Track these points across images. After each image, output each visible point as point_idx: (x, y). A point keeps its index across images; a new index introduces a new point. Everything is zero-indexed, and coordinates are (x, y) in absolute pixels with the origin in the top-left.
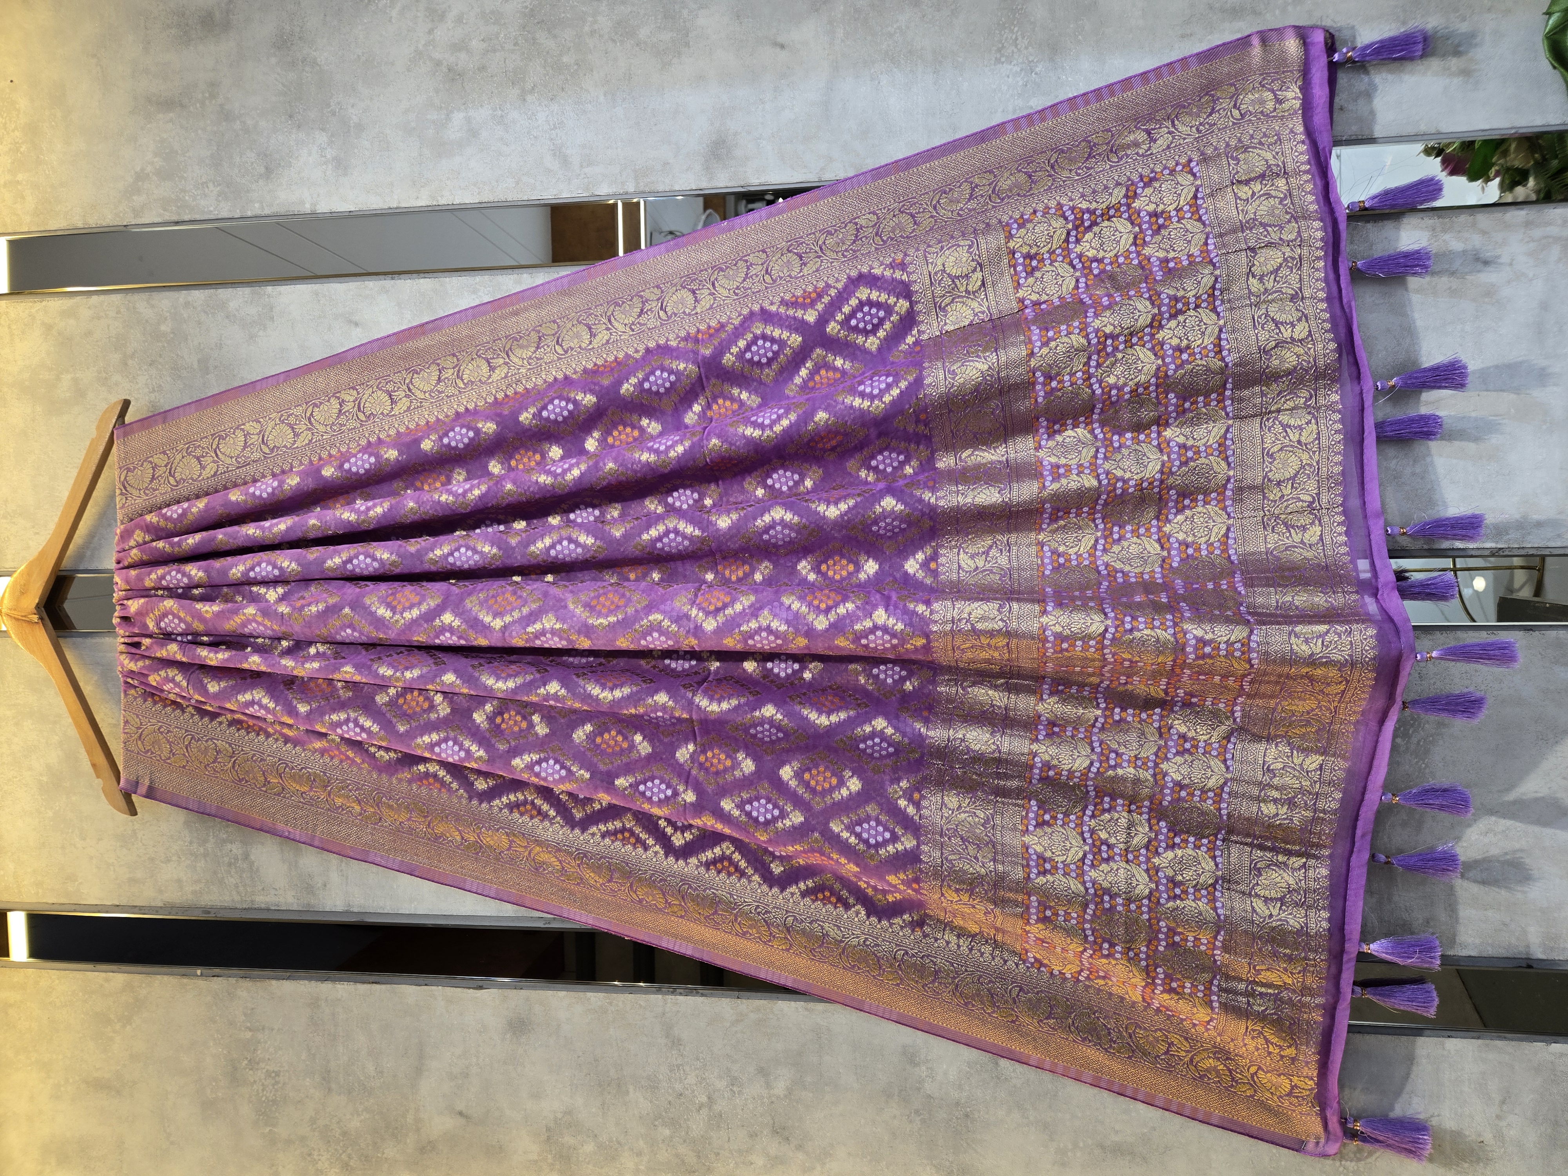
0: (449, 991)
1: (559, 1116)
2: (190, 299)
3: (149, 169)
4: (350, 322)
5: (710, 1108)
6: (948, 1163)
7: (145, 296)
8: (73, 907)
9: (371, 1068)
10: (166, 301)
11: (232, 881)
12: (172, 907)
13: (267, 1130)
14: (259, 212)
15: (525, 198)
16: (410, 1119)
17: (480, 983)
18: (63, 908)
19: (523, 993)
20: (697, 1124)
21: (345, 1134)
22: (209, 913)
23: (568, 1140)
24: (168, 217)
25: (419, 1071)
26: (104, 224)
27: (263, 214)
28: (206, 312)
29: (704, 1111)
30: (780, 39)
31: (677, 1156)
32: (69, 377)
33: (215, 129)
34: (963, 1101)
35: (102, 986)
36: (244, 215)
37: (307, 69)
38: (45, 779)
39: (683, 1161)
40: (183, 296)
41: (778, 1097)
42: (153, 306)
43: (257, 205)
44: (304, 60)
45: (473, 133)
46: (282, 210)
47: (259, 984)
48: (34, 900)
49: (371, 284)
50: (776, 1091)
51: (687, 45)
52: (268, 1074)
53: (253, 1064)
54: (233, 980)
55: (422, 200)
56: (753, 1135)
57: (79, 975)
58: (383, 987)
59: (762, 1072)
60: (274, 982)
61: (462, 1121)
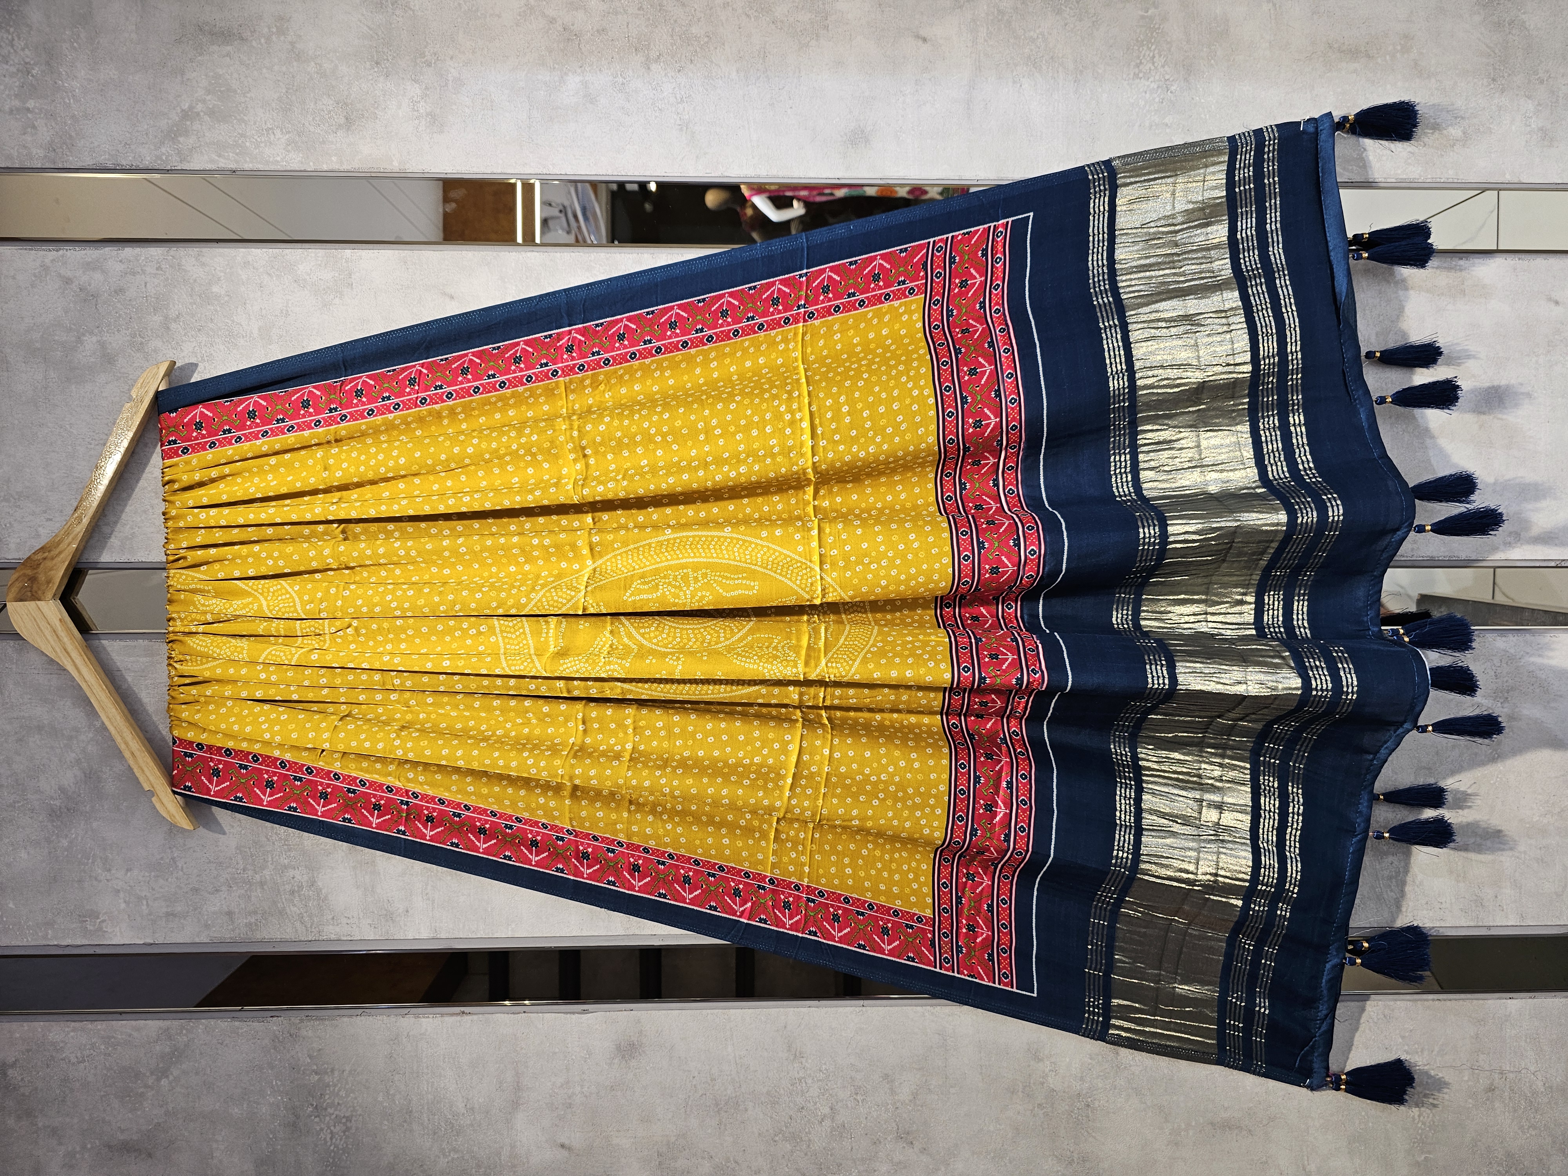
1: (672, 1139)
2: (250, 258)
3: (200, 107)
5: (833, 1120)
10: (219, 259)
12: (221, 943)
14: (337, 167)
16: (505, 1156)
17: (585, 1007)
19: (634, 1014)
23: (681, 1163)
25: (515, 1104)
27: (340, 168)
29: (827, 1123)
30: (922, 33)
34: (1084, 1092)
35: (130, 1036)
36: (316, 168)
41: (903, 1103)
42: (203, 263)
43: (334, 159)
45: (590, 99)
46: (364, 167)
47: (327, 1022)
50: (901, 1097)
52: (337, 1120)
53: (320, 1110)
54: (295, 1020)
58: (475, 1017)
60: (345, 1019)
61: (565, 1153)
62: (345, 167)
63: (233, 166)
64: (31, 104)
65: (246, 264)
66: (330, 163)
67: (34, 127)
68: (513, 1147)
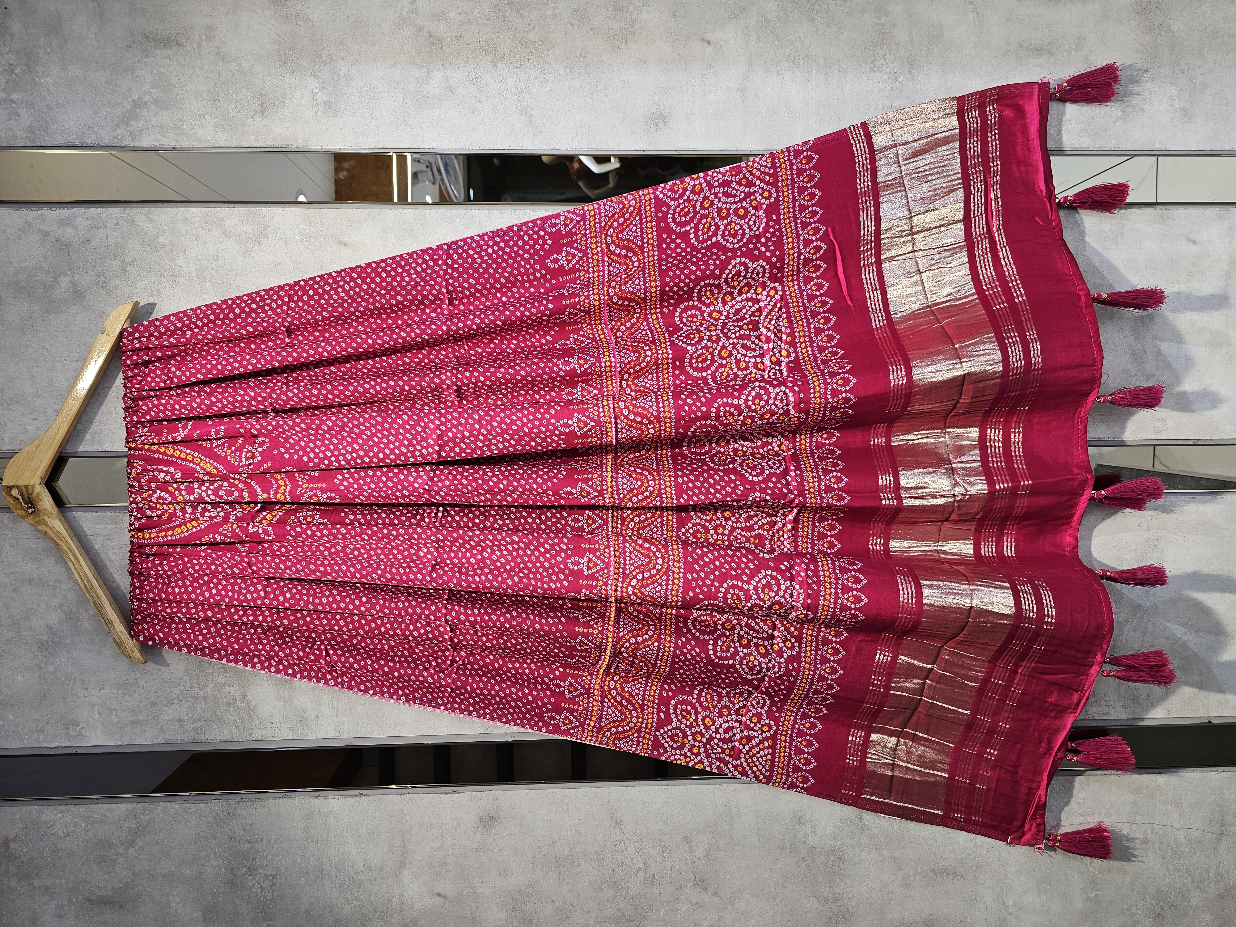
0: (429, 797)
1: (523, 888)
3: (147, 98)
5: (645, 871)
10: (164, 216)
11: (231, 718)
13: (266, 923)
14: (253, 144)
16: (395, 904)
19: (493, 794)
20: (635, 885)
23: (530, 906)
24: (166, 142)
25: (402, 863)
26: (102, 144)
27: (256, 145)
28: (203, 228)
29: (641, 874)
30: (706, 37)
32: (67, 279)
33: (212, 67)
34: (837, 848)
35: (105, 816)
37: (300, 23)
38: (45, 638)
40: (181, 212)
41: (699, 858)
42: (151, 220)
44: (297, 15)
47: (257, 803)
50: (697, 854)
51: (633, 34)
52: (266, 877)
53: (252, 870)
54: (234, 799)
57: (82, 808)
58: (371, 798)
59: (686, 840)
60: (271, 801)
61: (441, 900)
62: (261, 144)
63: (173, 144)
64: (14, 96)
65: (185, 220)
66: (249, 141)
67: (18, 115)
68: (401, 896)
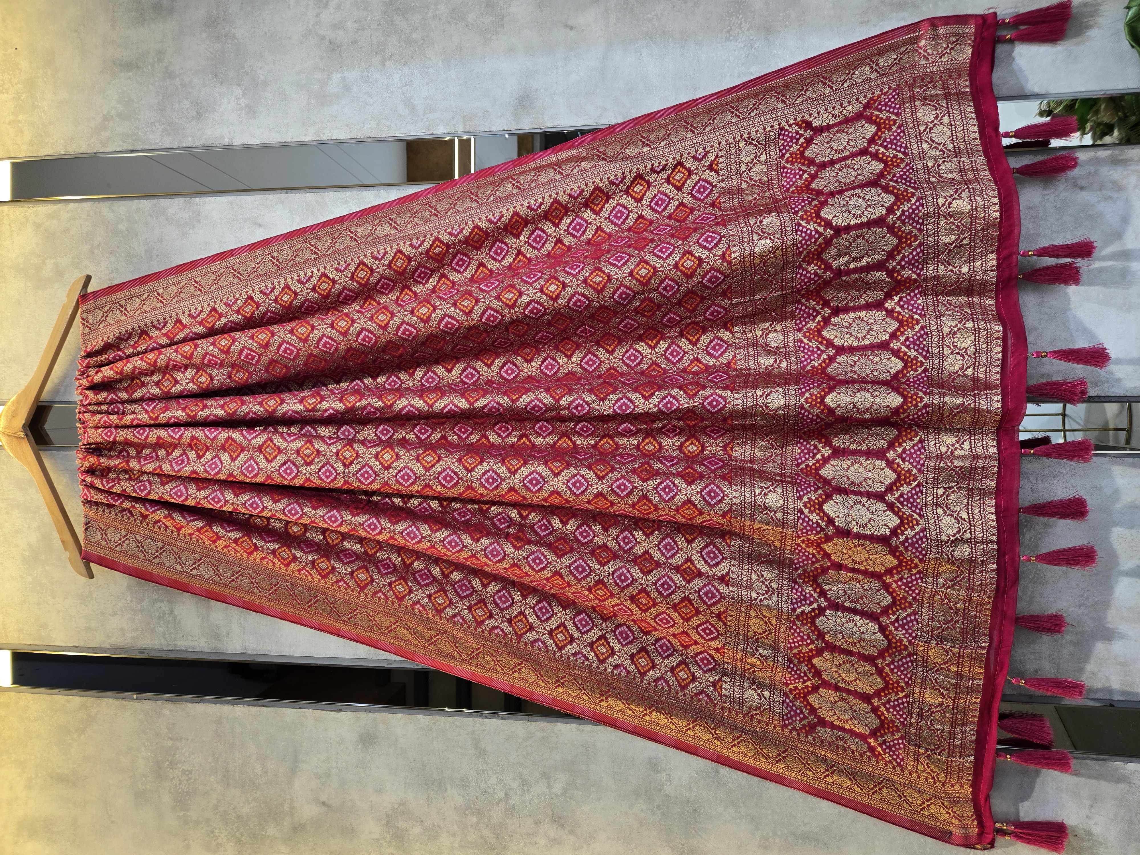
0: (318, 713)
1: (396, 806)
2: (140, 206)
3: (113, 112)
4: (255, 224)
5: (506, 803)
6: (680, 846)
7: (108, 203)
8: (45, 648)
9: (259, 769)
10: (123, 207)
11: (161, 629)
12: (116, 649)
13: (183, 813)
14: (191, 144)
15: (384, 135)
16: (286, 807)
17: (340, 707)
18: (37, 648)
19: (371, 715)
20: (497, 814)
21: (238, 817)
22: (143, 653)
23: (401, 824)
24: (126, 147)
25: (294, 771)
26: (80, 152)
27: (194, 145)
28: (151, 216)
29: (502, 805)
30: (570, 23)
31: (482, 837)
32: (52, 261)
33: (161, 84)
34: (692, 799)
35: (64, 705)
36: (181, 146)
37: (229, 41)
38: (27, 553)
39: (486, 841)
40: (135, 204)
41: (556, 795)
42: (113, 211)
43: (190, 139)
44: (226, 35)
45: (347, 88)
46: (208, 143)
47: (178, 706)
48: (17, 642)
49: (271, 197)
50: (555, 790)
51: (503, 26)
52: (184, 772)
53: (173, 764)
54: (159, 703)
55: (309, 137)
56: (537, 823)
57: (47, 697)
58: (269, 709)
59: (545, 775)
60: (189, 705)
61: (325, 809)
64: (21, 117)
66: (187, 142)
67: (22, 132)
68: (292, 800)
